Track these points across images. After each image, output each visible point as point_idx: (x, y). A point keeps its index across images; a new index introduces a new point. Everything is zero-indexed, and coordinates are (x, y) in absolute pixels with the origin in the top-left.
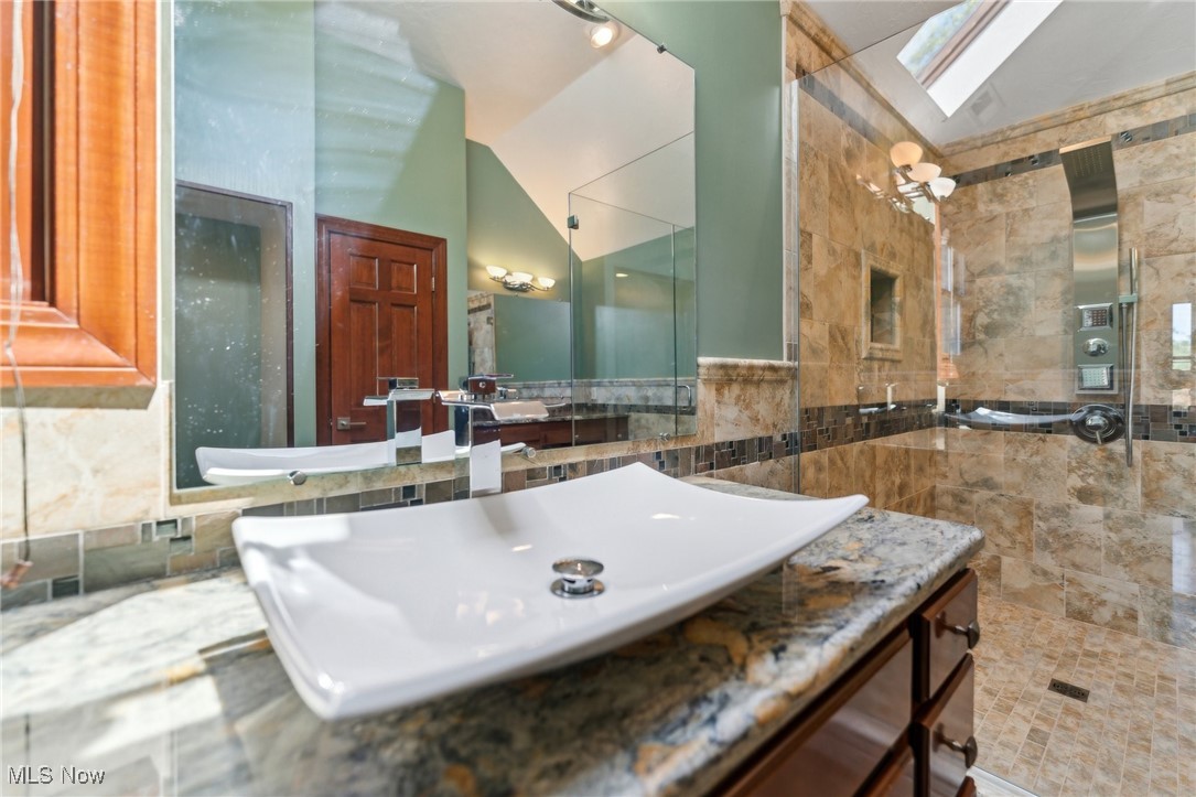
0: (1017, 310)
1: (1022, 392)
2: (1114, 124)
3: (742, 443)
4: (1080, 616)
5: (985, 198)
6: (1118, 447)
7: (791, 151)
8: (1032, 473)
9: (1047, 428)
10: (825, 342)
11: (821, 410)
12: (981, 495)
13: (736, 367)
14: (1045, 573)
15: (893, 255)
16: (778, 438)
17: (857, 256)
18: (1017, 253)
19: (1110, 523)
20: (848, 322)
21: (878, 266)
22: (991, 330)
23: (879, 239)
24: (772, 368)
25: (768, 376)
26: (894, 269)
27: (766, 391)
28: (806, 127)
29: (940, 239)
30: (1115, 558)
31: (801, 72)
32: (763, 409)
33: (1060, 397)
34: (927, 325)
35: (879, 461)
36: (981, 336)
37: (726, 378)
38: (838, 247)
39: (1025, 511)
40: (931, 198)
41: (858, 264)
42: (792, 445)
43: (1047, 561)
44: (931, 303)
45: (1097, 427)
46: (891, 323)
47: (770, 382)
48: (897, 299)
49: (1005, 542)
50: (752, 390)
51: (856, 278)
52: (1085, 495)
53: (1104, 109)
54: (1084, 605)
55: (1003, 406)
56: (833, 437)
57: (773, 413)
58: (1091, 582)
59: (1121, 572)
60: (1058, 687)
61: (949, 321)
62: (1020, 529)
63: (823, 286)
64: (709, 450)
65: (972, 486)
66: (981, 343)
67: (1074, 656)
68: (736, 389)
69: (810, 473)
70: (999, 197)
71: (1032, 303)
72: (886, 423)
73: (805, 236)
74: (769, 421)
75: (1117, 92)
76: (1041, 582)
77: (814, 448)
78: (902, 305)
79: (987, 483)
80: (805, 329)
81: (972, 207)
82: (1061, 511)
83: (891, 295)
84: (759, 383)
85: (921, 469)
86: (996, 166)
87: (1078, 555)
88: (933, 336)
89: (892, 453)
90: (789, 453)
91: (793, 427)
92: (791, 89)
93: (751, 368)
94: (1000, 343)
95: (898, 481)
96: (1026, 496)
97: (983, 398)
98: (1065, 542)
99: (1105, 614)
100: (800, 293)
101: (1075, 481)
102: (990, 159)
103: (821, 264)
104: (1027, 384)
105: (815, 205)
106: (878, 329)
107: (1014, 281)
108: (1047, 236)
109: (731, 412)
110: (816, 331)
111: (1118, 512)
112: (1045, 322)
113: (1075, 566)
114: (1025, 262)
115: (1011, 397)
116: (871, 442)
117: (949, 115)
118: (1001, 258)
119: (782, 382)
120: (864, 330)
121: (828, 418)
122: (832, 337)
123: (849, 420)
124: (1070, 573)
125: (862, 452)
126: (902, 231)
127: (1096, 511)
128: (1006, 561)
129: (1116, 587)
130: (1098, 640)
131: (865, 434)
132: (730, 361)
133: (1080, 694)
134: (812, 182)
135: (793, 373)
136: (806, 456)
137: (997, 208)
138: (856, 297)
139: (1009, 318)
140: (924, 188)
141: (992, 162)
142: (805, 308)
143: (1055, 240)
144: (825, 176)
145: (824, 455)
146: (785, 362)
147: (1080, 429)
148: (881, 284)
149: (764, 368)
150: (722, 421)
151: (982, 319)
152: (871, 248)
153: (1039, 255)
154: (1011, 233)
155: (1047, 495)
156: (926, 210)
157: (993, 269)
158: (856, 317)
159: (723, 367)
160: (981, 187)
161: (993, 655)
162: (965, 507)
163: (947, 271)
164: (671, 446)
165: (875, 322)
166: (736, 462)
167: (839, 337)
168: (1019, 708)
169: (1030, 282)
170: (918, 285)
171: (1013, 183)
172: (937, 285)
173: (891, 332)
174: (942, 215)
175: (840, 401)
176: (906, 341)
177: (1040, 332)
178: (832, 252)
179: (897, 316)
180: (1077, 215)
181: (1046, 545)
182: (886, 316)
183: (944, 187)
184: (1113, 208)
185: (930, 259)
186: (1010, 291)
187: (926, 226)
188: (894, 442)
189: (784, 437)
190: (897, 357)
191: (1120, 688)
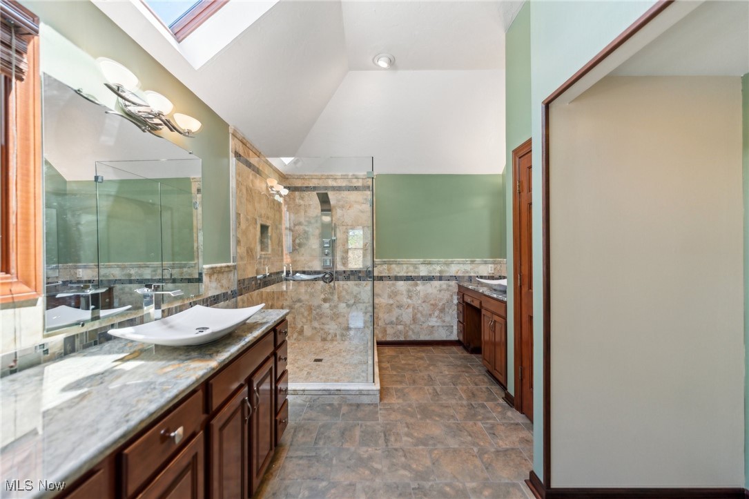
0: (307, 239)
1: (309, 268)
2: (331, 183)
3: (218, 295)
4: (324, 340)
5: (298, 197)
6: (332, 284)
7: (233, 184)
8: (312, 295)
9: (315, 279)
10: (245, 254)
11: (244, 280)
12: (298, 305)
13: (216, 268)
14: (315, 328)
15: (268, 218)
16: (229, 292)
17: (256, 220)
18: (307, 219)
19: (331, 308)
20: (252, 246)
21: (263, 223)
22: (300, 245)
23: (263, 212)
24: (228, 267)
25: (227, 269)
26: (268, 223)
27: (225, 275)
28: (238, 174)
29: (284, 208)
30: (332, 319)
31: (237, 155)
32: (224, 282)
33: (319, 269)
34: (280, 243)
35: (264, 297)
36: (297, 247)
37: (213, 271)
38: (249, 217)
39: (310, 309)
40: (281, 196)
41: (256, 223)
42: (234, 294)
43: (316, 324)
44: (281, 234)
45: (327, 278)
46: (267, 244)
47: (227, 272)
48: (270, 234)
49: (304, 320)
50: (221, 275)
51: (255, 228)
52: (325, 300)
53: (328, 177)
54: (324, 336)
55: (304, 272)
56: (248, 289)
57: (229, 283)
58: (326, 327)
59: (333, 323)
60: (316, 360)
61: (287, 241)
62: (309, 315)
63: (245, 233)
64: (207, 299)
65: (294, 302)
66: (297, 250)
67: (321, 351)
68: (216, 276)
69: (240, 304)
70: (302, 198)
71: (312, 237)
72: (266, 282)
73: (238, 215)
74: (227, 286)
75: (331, 173)
76: (315, 332)
77: (242, 294)
78: (271, 237)
79: (299, 301)
80: (239, 250)
81: (294, 200)
82: (319, 307)
83: (267, 233)
84: (223, 273)
85: (278, 298)
86: (301, 187)
87: (323, 320)
88: (282, 246)
89: (268, 293)
90: (233, 297)
91: (235, 287)
92: (233, 160)
93: (221, 267)
94: (302, 250)
95: (270, 304)
96: (310, 303)
97: (298, 270)
98: (321, 316)
99: (330, 337)
100: (237, 237)
101: (322, 296)
102: (298, 183)
103: (243, 226)
104: (310, 264)
105: (241, 203)
106: (264, 246)
107: (307, 229)
108: (314, 215)
109: (214, 284)
110: (242, 250)
111: (333, 304)
112: (314, 244)
113: (323, 324)
114: (309, 223)
115: (306, 269)
116: (261, 290)
117: (287, 163)
118: (302, 220)
119: (231, 271)
120: (258, 248)
121: (246, 282)
122: (248, 252)
123: (253, 283)
124: (322, 326)
125: (258, 294)
126: (271, 208)
127: (327, 305)
128: (305, 327)
129: (332, 327)
130: (328, 345)
131: (259, 287)
132: (214, 265)
133: (320, 360)
134: (240, 195)
135: (235, 267)
136: (239, 298)
137: (302, 202)
138: (255, 235)
139: (305, 241)
140: (278, 192)
141: (300, 185)
142: (238, 242)
143: (317, 216)
144: (244, 191)
145: (245, 297)
146: (231, 264)
147: (323, 279)
148: (264, 228)
149: (225, 267)
150: (210, 287)
151: (297, 241)
152: (260, 216)
153: (313, 221)
154: (306, 212)
155: (316, 301)
156: (281, 200)
157: (300, 224)
158: (256, 243)
159: (212, 268)
160: (297, 193)
161: (300, 358)
162: (293, 310)
163: (287, 218)
164: (195, 300)
165: (262, 242)
166: (216, 303)
167: (250, 252)
168: (305, 369)
169: (311, 230)
170: (277, 228)
171: (306, 194)
172: (283, 227)
173: (267, 247)
174: (285, 200)
175: (250, 276)
176: (273, 250)
177: (314, 247)
178: (247, 220)
179: (269, 241)
180: (322, 210)
181: (315, 319)
182: (266, 240)
183: (285, 192)
184: (330, 210)
185: (281, 217)
186: (306, 232)
187: (279, 204)
188: (269, 289)
189: (232, 291)
190: (270, 256)
191: (330, 356)
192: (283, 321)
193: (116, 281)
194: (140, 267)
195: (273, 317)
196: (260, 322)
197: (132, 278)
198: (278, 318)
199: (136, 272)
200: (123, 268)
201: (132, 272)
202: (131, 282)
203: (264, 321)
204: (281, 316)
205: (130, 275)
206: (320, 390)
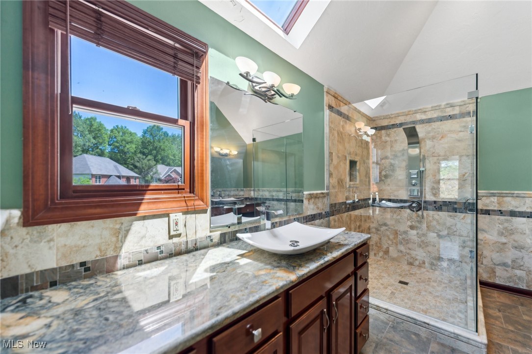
0: (393, 170)
1: (395, 196)
2: (419, 117)
3: (314, 215)
4: (411, 264)
5: (384, 135)
6: (420, 213)
7: (327, 130)
8: (398, 221)
9: (402, 207)
10: (336, 184)
11: (335, 204)
12: (384, 228)
13: (313, 194)
14: (401, 252)
15: (356, 155)
16: (324, 213)
17: (346, 157)
18: (393, 153)
19: (418, 235)
20: (343, 177)
21: (352, 159)
22: (386, 176)
23: (352, 150)
24: (322, 193)
25: (321, 195)
26: (357, 159)
27: (321, 200)
28: (331, 122)
29: (372, 146)
30: (420, 246)
31: (331, 107)
32: (320, 205)
33: (405, 198)
34: (368, 175)
35: (352, 218)
36: (383, 178)
37: (311, 197)
38: (340, 155)
39: (396, 233)
40: (368, 135)
41: (346, 159)
42: (328, 215)
43: (402, 248)
44: (368, 168)
45: (415, 207)
46: (356, 175)
47: (322, 197)
48: (358, 168)
49: (390, 242)
50: (317, 200)
51: (345, 164)
52: (412, 227)
53: (416, 112)
54: (411, 260)
55: (390, 200)
56: (339, 212)
57: (322, 206)
58: (413, 253)
59: (421, 250)
60: (401, 282)
61: (375, 173)
62: (394, 238)
63: (336, 167)
64: (306, 217)
65: (381, 225)
66: (383, 180)
67: (407, 274)
68: (313, 200)
69: (332, 223)
70: (388, 135)
71: (397, 169)
72: (354, 206)
73: (331, 154)
74: (321, 208)
75: (419, 108)
76: (400, 254)
77: (334, 215)
78: (359, 170)
79: (385, 225)
80: (331, 181)
81: (381, 138)
82: (405, 232)
83: (356, 167)
84: (318, 198)
85: (365, 220)
86: (387, 126)
87: (410, 246)
88: (369, 178)
89: (356, 216)
90: (327, 217)
91: (328, 209)
92: (327, 112)
93: (317, 194)
94: (389, 181)
95: (358, 224)
96: (396, 228)
97: (384, 198)
98: (407, 241)
99: (417, 263)
100: (330, 171)
101: (409, 223)
102: (385, 123)
103: (335, 161)
104: (396, 193)
105: (333, 144)
106: (352, 177)
107: (392, 161)
108: (401, 149)
109: (312, 206)
110: (334, 181)
111: (420, 232)
112: (401, 175)
113: (410, 249)
114: (396, 156)
115: (392, 198)
116: (350, 213)
117: (373, 108)
118: (389, 154)
119: (325, 197)
120: (348, 179)
121: (337, 206)
122: (338, 182)
123: (343, 206)
124: (408, 251)
125: (347, 216)
126: (359, 146)
127: (414, 232)
128: (391, 248)
129: (420, 254)
130: (415, 270)
131: (348, 210)
132: (312, 192)
133: (406, 284)
134: (333, 138)
135: (328, 194)
136: (331, 218)
137: (388, 139)
138: (345, 169)
139: (391, 173)
140: (366, 133)
141: (386, 124)
142: (331, 175)
143: (403, 150)
144: (336, 135)
145: (336, 217)
146: (325, 191)
147: (410, 207)
148: (353, 164)
149: (320, 194)
150: (310, 209)
151: (384, 173)
152: (350, 154)
153: (399, 154)
154: (392, 147)
155: (402, 228)
156: (369, 139)
157: (386, 158)
158: (345, 175)
159: (310, 194)
160: (383, 132)
161: (385, 275)
162: (379, 232)
163: (374, 154)
164: (298, 217)
165: (351, 175)
166: (313, 220)
167: (340, 182)
168: (389, 287)
169: (397, 162)
170: (364, 162)
171: (392, 131)
172: (371, 162)
173: (356, 178)
174: (372, 139)
175: (341, 201)
176: (361, 181)
177: (400, 178)
178: (338, 157)
179: (358, 173)
180: (409, 144)
181: (401, 243)
182: (354, 173)
183: (373, 131)
184: (418, 143)
185: (368, 153)
186: (392, 165)
187: (367, 143)
188: (357, 212)
189: (325, 212)
190: (358, 186)
191: (417, 282)
192: (364, 244)
193: (267, 199)
194: (277, 191)
195: (354, 240)
196: (342, 243)
197: (274, 198)
198: (358, 242)
199: (276, 194)
200: (270, 191)
201: (274, 194)
202: (273, 200)
203: (346, 242)
204: (362, 240)
205: (273, 196)
206: (404, 316)
